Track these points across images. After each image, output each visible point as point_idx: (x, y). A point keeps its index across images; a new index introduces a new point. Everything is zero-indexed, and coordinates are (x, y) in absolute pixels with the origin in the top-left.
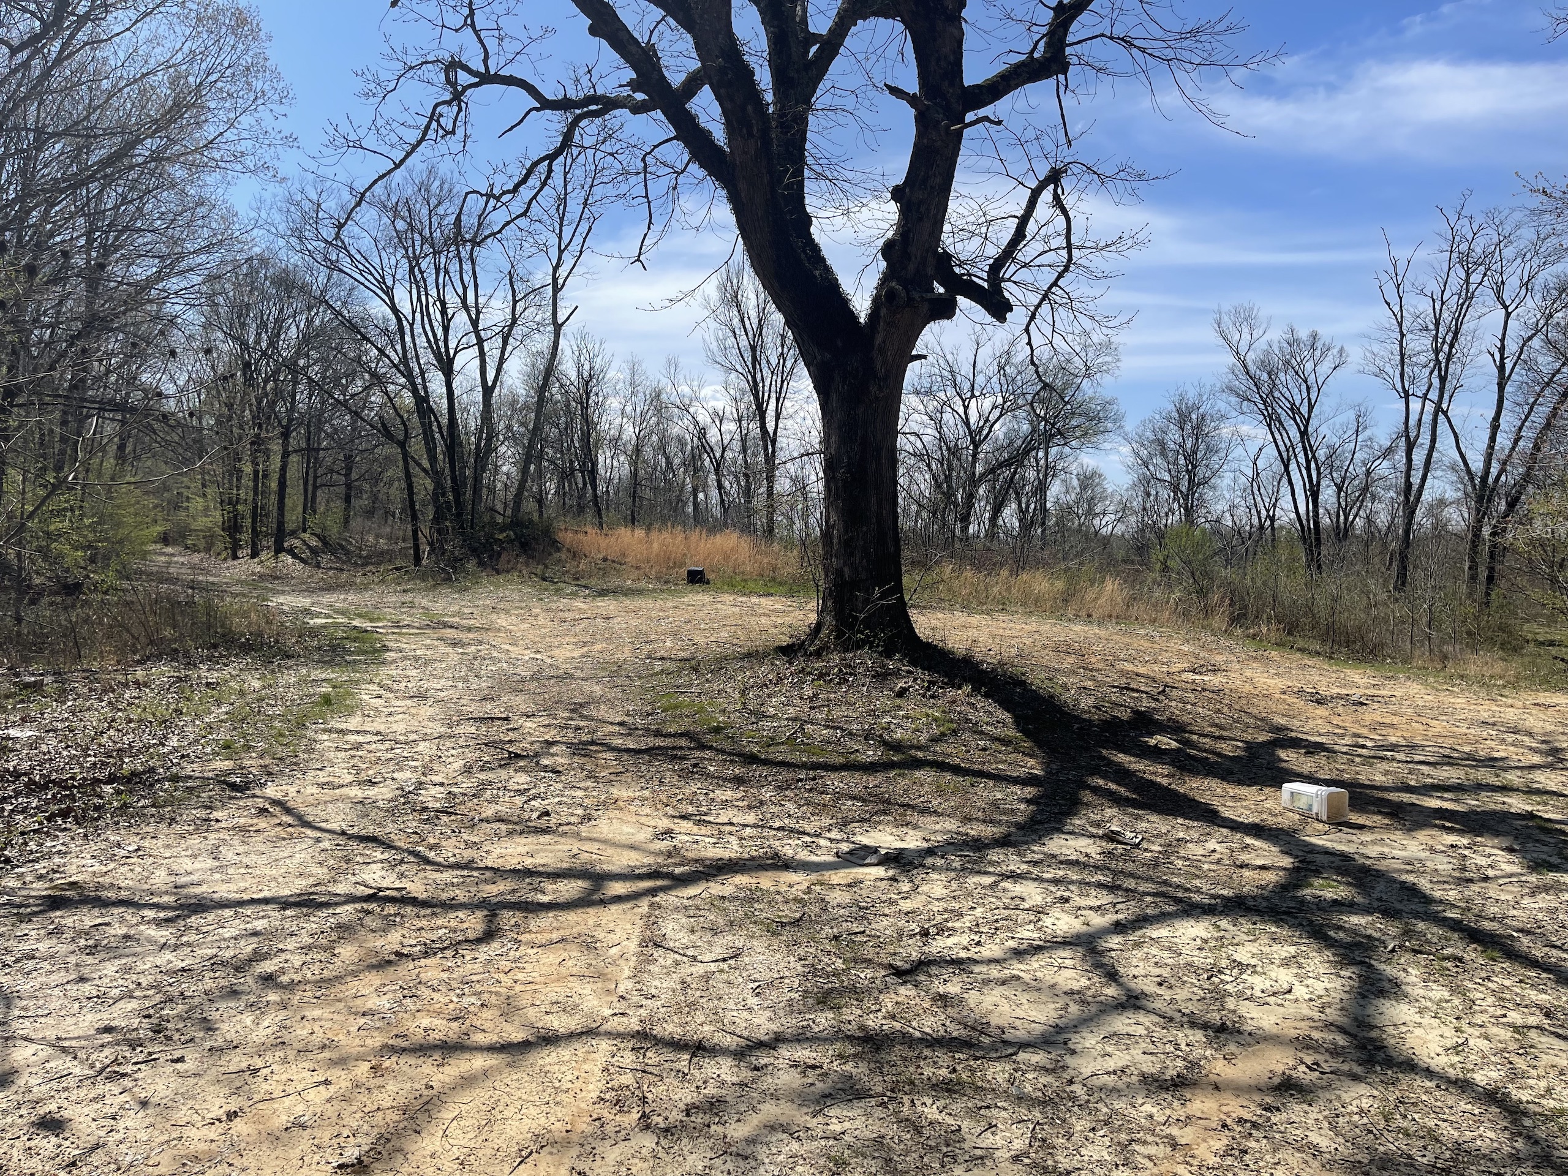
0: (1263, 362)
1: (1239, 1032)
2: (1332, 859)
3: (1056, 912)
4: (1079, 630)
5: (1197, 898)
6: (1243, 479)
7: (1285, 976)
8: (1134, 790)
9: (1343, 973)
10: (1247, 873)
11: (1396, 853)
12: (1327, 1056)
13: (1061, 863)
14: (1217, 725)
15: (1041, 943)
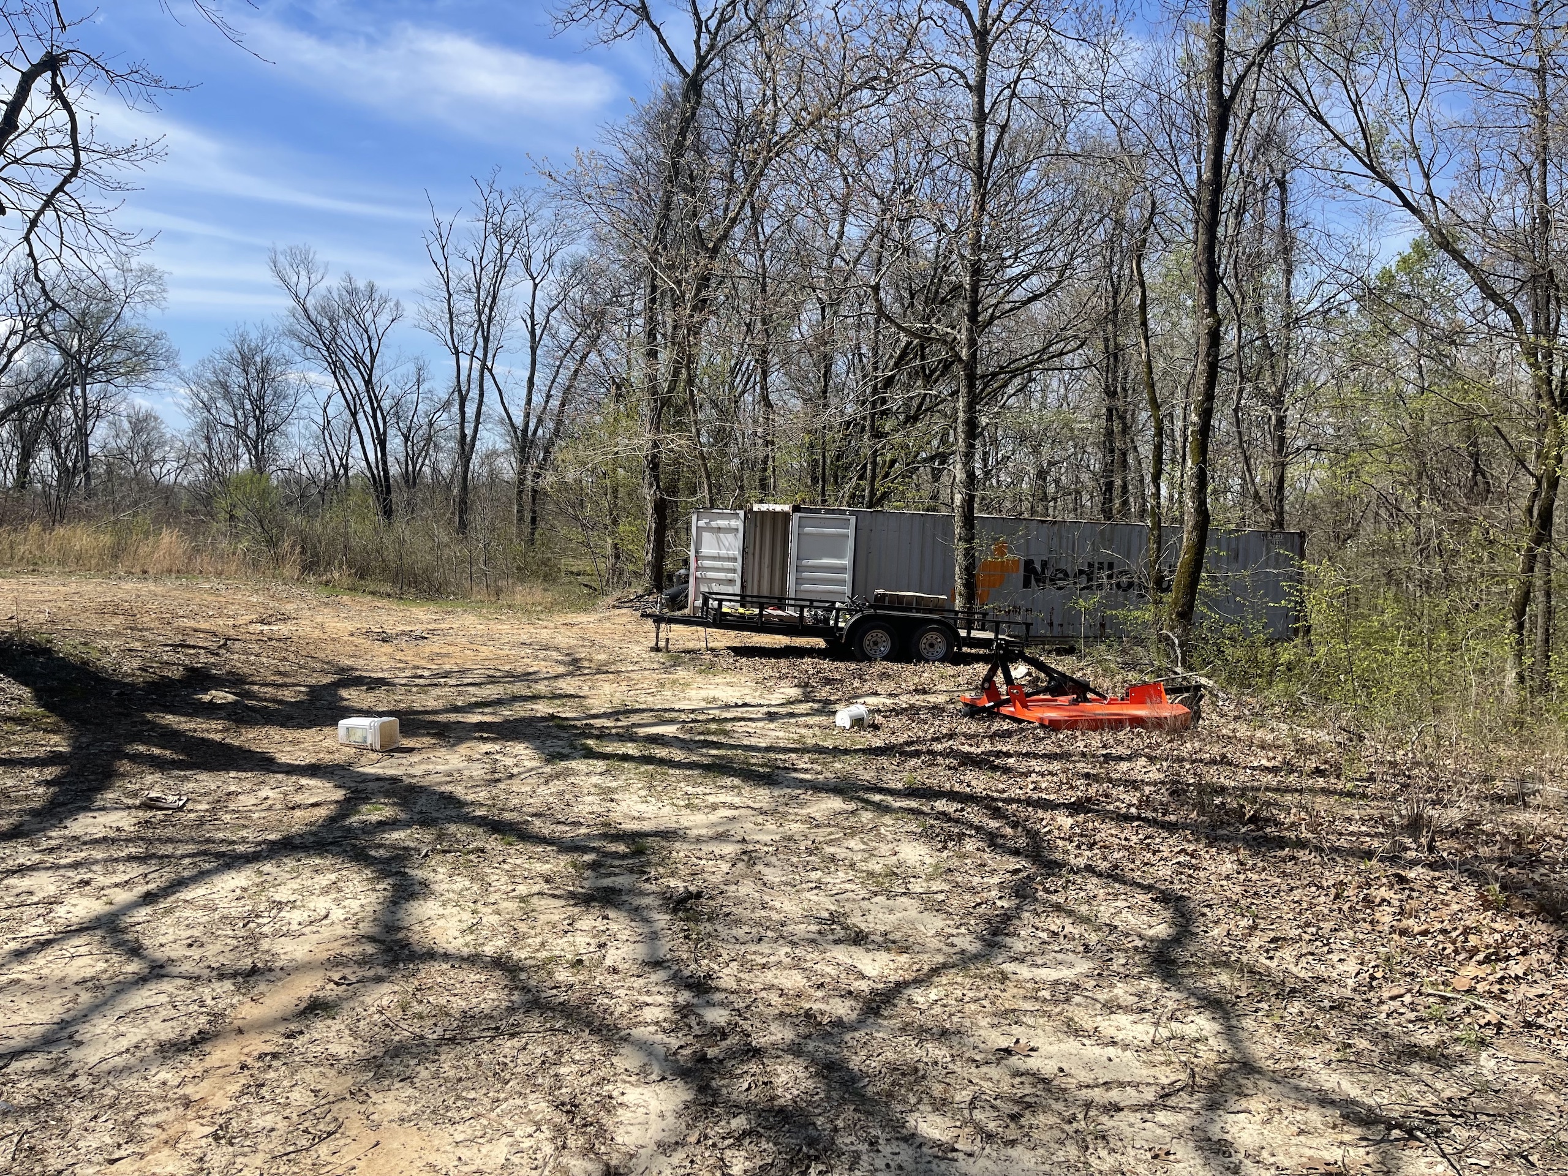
0: (323, 308)
1: (270, 970)
2: (382, 784)
3: (73, 898)
4: (129, 589)
5: (241, 848)
6: (315, 427)
7: (322, 904)
8: (182, 751)
9: (378, 887)
10: (297, 813)
11: (440, 768)
12: (356, 968)
13: (85, 843)
14: (280, 673)
15: (51, 936)
